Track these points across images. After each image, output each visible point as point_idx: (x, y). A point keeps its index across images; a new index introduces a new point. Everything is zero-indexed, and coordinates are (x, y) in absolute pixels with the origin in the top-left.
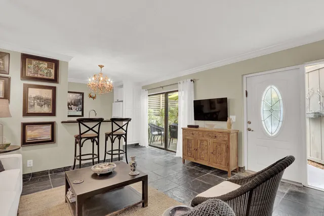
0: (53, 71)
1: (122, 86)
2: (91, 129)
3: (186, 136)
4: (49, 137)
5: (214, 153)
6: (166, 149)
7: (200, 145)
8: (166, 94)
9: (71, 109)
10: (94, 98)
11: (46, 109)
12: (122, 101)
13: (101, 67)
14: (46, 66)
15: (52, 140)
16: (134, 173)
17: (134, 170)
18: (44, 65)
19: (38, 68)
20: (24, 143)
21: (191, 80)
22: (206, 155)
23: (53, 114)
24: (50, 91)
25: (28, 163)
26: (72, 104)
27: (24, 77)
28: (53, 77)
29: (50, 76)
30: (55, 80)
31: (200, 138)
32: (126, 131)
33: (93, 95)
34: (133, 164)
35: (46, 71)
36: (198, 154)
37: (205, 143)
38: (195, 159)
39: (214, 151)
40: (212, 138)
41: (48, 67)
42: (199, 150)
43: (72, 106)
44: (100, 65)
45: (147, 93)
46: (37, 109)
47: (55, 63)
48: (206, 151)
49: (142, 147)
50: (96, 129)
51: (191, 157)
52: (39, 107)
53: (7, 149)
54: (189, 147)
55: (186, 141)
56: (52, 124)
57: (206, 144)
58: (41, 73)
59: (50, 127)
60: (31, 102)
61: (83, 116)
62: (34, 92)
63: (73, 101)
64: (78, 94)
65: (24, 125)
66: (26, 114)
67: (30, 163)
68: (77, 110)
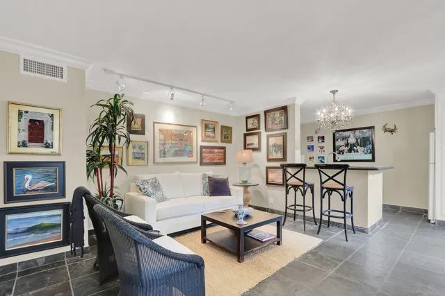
0: (283, 118)
2: (293, 176)
4: (280, 181)
9: (357, 151)
11: (279, 155)
13: (334, 92)
14: (278, 115)
15: (283, 184)
19: (274, 119)
20: (267, 183)
23: (284, 159)
24: (280, 138)
26: (358, 145)
27: (266, 129)
28: (283, 124)
29: (282, 122)
35: (278, 120)
43: (358, 147)
44: (330, 90)
46: (274, 156)
47: (283, 109)
52: (275, 153)
59: (282, 171)
60: (270, 148)
61: (373, 160)
62: (272, 141)
63: (359, 141)
64: (365, 131)
65: (268, 168)
66: (269, 160)
67: (271, 200)
68: (365, 152)
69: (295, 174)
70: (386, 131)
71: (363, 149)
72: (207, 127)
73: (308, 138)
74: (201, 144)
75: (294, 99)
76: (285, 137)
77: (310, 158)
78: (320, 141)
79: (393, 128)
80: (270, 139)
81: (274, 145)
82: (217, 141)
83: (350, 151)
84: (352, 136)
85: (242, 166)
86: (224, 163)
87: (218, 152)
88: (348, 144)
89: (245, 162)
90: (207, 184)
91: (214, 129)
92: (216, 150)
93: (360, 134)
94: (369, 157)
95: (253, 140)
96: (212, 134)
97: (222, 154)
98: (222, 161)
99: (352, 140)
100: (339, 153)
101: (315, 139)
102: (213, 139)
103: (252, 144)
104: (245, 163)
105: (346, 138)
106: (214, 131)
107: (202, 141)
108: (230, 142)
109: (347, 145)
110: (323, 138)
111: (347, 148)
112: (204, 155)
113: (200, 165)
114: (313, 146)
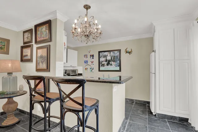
9: (112, 65)
10: (130, 53)
12: (155, 51)
13: (87, 8)
18: (44, 28)
19: (41, 33)
24: (46, 50)
26: (112, 61)
35: (45, 33)
43: (112, 62)
58: (43, 36)
60: (39, 60)
61: (120, 71)
63: (113, 58)
64: (116, 52)
68: (116, 65)
73: (85, 55)
75: (55, 12)
76: (48, 48)
77: (86, 69)
78: (92, 58)
79: (131, 51)
80: (39, 51)
81: (41, 57)
83: (108, 65)
84: (109, 55)
85: (6, 76)
88: (107, 60)
93: (113, 54)
94: (118, 68)
95: (28, 52)
99: (109, 58)
100: (102, 66)
101: (89, 56)
103: (27, 55)
104: (10, 74)
105: (105, 56)
108: (7, 53)
110: (93, 56)
111: (106, 63)
114: (87, 61)
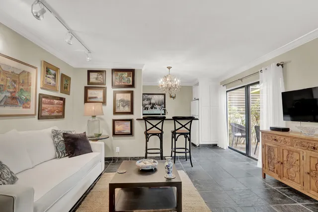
0: (131, 79)
1: (197, 84)
2: (155, 126)
3: (266, 142)
4: (128, 131)
5: (311, 173)
6: (247, 154)
7: (287, 157)
8: (247, 87)
9: (156, 108)
10: (174, 98)
11: (127, 109)
12: (198, 99)
13: (169, 68)
14: (126, 75)
15: (131, 134)
16: (169, 176)
17: (168, 173)
18: (125, 75)
19: (121, 78)
20: (114, 134)
21: (278, 65)
22: (298, 175)
23: (131, 113)
24: (129, 95)
25: (117, 150)
26: (157, 104)
27: (113, 86)
28: (131, 83)
29: (130, 82)
30: (133, 86)
31: (288, 147)
32: (190, 130)
33: (173, 95)
34: (167, 166)
35: (126, 80)
36: (285, 171)
37: (296, 156)
38: (280, 177)
39: (311, 171)
40: (307, 149)
41: (128, 76)
42: (286, 165)
43: (157, 106)
44: (168, 66)
45: (225, 89)
46: (121, 109)
47: (132, 72)
48: (296, 169)
49: (220, 148)
50: (159, 126)
51: (274, 171)
52: (122, 107)
53: (100, 138)
54: (270, 157)
55: (267, 147)
56: (131, 121)
57: (298, 158)
58: (124, 81)
59: (129, 123)
60: (118, 103)
61: (165, 115)
62: (120, 97)
65: (114, 121)
66: (115, 113)
67: (118, 149)
68: (161, 109)
69: (156, 125)
70: (171, 97)
71: (159, 107)
72: (47, 71)
74: (40, 91)
76: (132, 94)
80: (117, 95)
81: (122, 101)
82: (56, 91)
83: (152, 108)
84: (153, 98)
85: (91, 119)
86: (63, 116)
87: (57, 104)
89: (94, 115)
90: (62, 143)
91: (55, 75)
92: (56, 101)
94: (163, 112)
95: (97, 94)
96: (52, 82)
97: (61, 106)
98: (61, 114)
99: (153, 101)
100: (146, 109)
102: (53, 88)
103: (96, 98)
104: (94, 117)
105: (149, 99)
106: (55, 78)
107: (42, 88)
108: (68, 93)
109: (150, 104)
111: (150, 106)
112: (43, 106)
113: (39, 119)
